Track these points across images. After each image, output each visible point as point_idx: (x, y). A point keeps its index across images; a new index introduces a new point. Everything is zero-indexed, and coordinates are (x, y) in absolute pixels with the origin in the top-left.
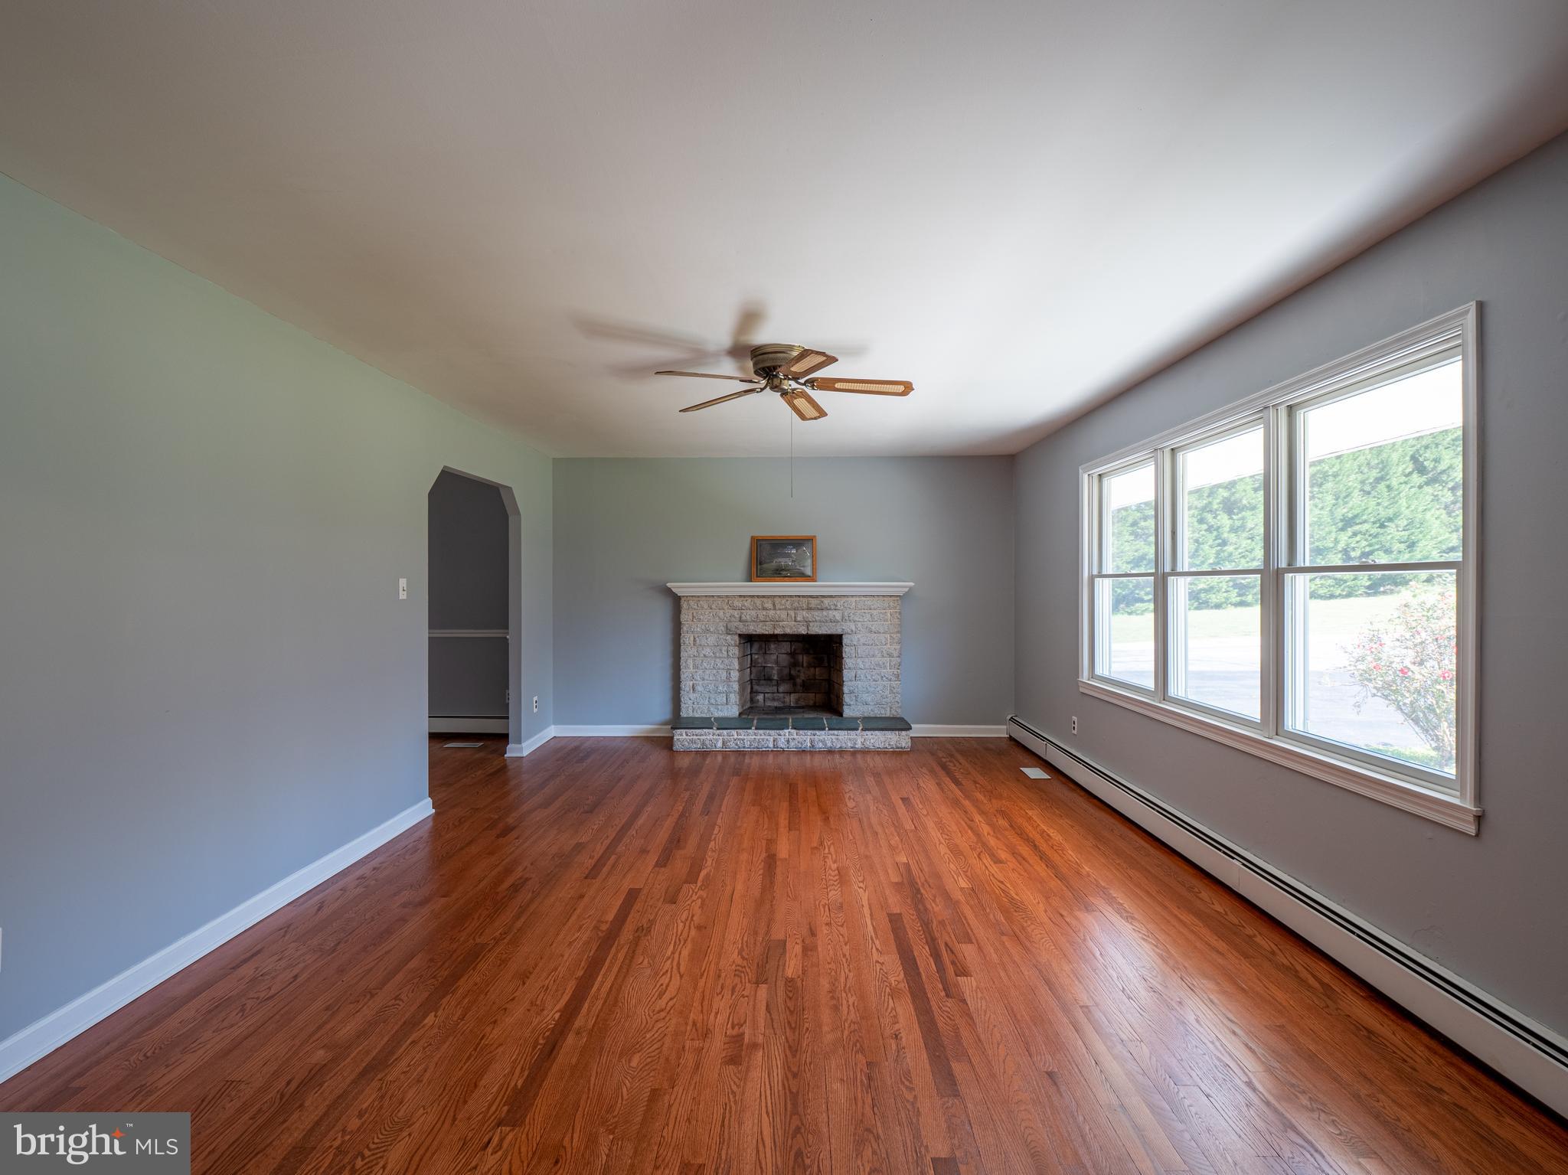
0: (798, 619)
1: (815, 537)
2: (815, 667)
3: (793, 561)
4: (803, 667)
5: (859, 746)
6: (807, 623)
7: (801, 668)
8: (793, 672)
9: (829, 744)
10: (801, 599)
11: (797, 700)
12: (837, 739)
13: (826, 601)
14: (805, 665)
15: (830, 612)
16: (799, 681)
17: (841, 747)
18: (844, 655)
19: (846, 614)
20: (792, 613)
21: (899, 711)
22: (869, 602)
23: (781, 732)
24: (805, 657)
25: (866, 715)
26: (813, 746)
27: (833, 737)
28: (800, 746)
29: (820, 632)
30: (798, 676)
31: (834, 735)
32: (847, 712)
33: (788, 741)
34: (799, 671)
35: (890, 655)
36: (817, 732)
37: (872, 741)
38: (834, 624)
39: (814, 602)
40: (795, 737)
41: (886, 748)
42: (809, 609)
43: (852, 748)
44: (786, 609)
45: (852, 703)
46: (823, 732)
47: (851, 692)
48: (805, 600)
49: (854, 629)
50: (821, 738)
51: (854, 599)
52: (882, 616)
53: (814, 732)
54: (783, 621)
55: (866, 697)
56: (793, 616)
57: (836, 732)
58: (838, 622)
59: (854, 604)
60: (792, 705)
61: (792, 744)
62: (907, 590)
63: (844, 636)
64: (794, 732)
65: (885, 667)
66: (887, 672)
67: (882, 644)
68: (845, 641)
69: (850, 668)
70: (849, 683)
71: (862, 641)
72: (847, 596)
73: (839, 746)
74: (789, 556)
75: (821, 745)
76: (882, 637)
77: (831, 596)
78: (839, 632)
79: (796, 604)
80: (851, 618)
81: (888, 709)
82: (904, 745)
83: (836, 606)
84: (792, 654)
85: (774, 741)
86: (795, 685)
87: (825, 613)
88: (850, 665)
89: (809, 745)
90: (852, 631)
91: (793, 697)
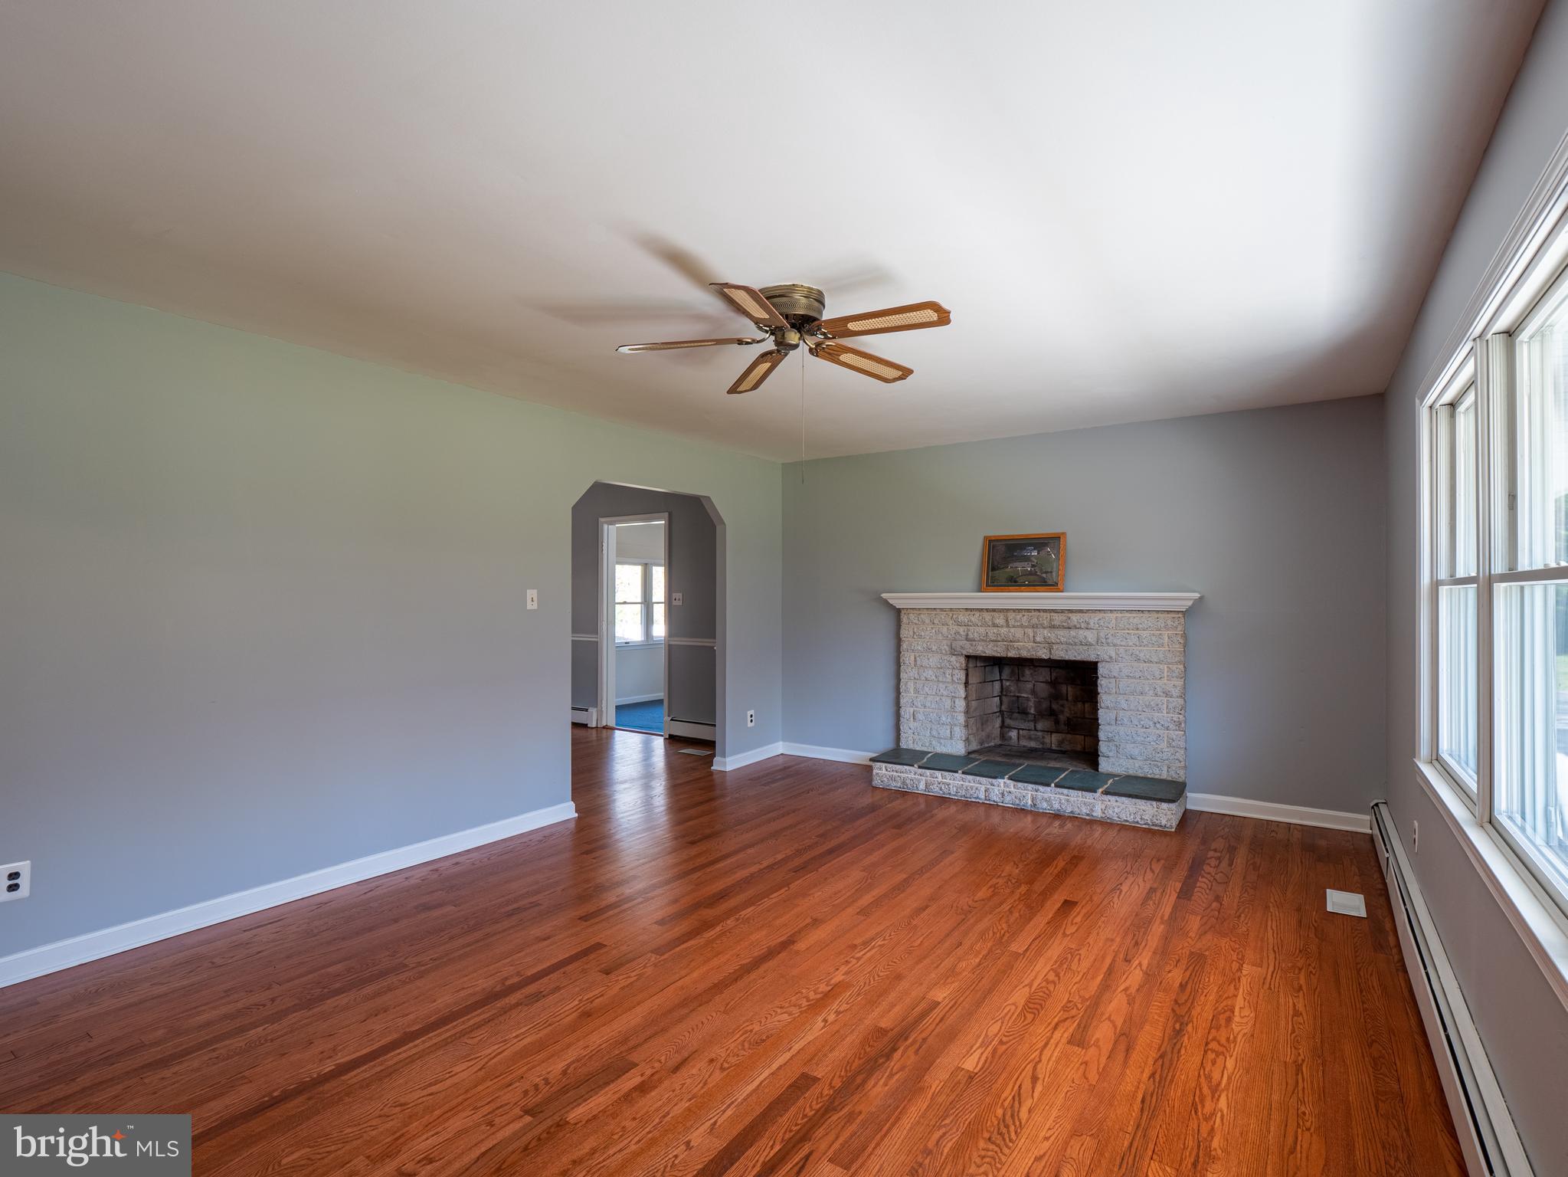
0: (1038, 639)
1: (1064, 534)
2: (1084, 703)
3: (1033, 566)
4: (1067, 700)
5: (1098, 813)
6: (1050, 645)
7: (1065, 702)
8: (1055, 706)
9: (1056, 806)
10: (1042, 614)
11: (1060, 743)
12: (1068, 801)
13: (1075, 618)
14: (1070, 698)
15: (1081, 632)
16: (1062, 718)
17: (1072, 812)
18: (1099, 690)
19: (1102, 635)
20: (1030, 631)
22: (1135, 619)
23: (994, 781)
24: (1070, 689)
25: (1131, 772)
26: (1035, 805)
27: (1062, 797)
28: (1017, 802)
29: (1067, 658)
30: (1062, 712)
31: (1062, 794)
32: (1104, 766)
33: (1003, 794)
34: (1062, 706)
35: (1167, 694)
36: (1041, 788)
37: (1116, 810)
38: (1086, 648)
39: (1058, 619)
40: (1012, 789)
41: (1137, 822)
42: (1053, 627)
43: (1088, 815)
44: (1022, 626)
45: (1111, 754)
46: (1048, 789)
47: (1110, 740)
48: (1045, 615)
49: (1113, 655)
50: (1046, 796)
51: (1114, 615)
52: (1154, 638)
53: (1037, 787)
54: (1019, 641)
55: (1130, 748)
56: (1031, 635)
57: (1065, 791)
58: (1091, 645)
59: (1114, 621)
60: (1054, 747)
61: (1008, 799)
62: (1190, 603)
63: (1099, 664)
64: (1011, 783)
65: (1160, 710)
66: (1164, 716)
67: (1154, 678)
68: (1102, 670)
69: (1108, 708)
70: (1108, 728)
71: (1125, 671)
72: (1104, 611)
73: (1069, 811)
74: (1027, 559)
75: (1045, 805)
76: (1154, 668)
77: (1081, 611)
78: (1093, 658)
79: (1035, 621)
80: (1109, 641)
81: (1165, 768)
82: (1164, 822)
83: (1088, 624)
84: (1053, 683)
85: (985, 791)
86: (1057, 722)
87: (1073, 633)
88: (1108, 703)
89: (1030, 802)
90: (1111, 658)
91: (1055, 738)
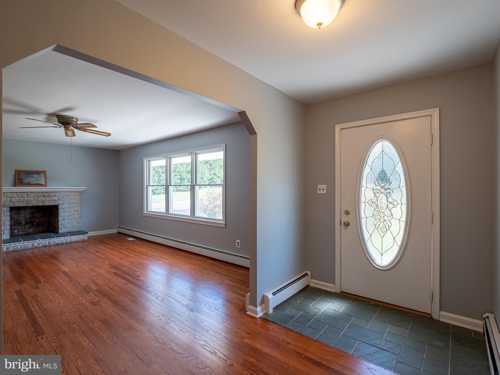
0: (39, 200)
1: (46, 171)
2: (42, 218)
3: (36, 179)
4: (37, 218)
5: (68, 241)
6: (43, 202)
7: (36, 218)
8: (32, 220)
9: (56, 242)
10: (40, 193)
11: (34, 231)
12: (60, 240)
13: (51, 194)
14: (38, 217)
15: (53, 197)
16: (35, 223)
17: (61, 243)
18: (59, 212)
19: (60, 198)
20: (36, 198)
21: (81, 229)
22: (69, 194)
23: (35, 241)
24: (38, 214)
25: (68, 231)
26: (50, 244)
27: (58, 240)
28: (44, 245)
29: (49, 205)
30: (35, 221)
31: (58, 239)
32: (60, 231)
33: (39, 244)
34: (35, 220)
35: (77, 211)
36: (51, 239)
37: (73, 239)
38: (55, 202)
39: (46, 194)
40: (42, 241)
41: (79, 240)
42: (44, 196)
43: (66, 242)
44: (33, 197)
45: (62, 228)
46: (54, 239)
47: (62, 224)
48: (42, 193)
49: (63, 203)
50: (53, 241)
51: (63, 193)
52: (74, 198)
53: (50, 239)
54: (32, 201)
55: (68, 225)
56: (37, 199)
57: (59, 238)
58: (56, 201)
59: (63, 194)
61: (40, 244)
62: (84, 189)
63: (59, 205)
64: (41, 240)
65: (75, 215)
66: (76, 216)
67: (74, 207)
68: (59, 207)
69: (61, 216)
70: (61, 221)
71: (66, 207)
72: (60, 192)
73: (60, 242)
74: (34, 177)
75: (53, 243)
76: (74, 205)
77: (54, 192)
78: (57, 204)
79: (38, 195)
80: (62, 199)
81: (77, 229)
82: (85, 238)
83: (56, 195)
84: (32, 214)
85: (32, 244)
86: (33, 225)
87: (51, 198)
88: (62, 215)
89: (48, 243)
90: (62, 203)
91: (32, 229)
